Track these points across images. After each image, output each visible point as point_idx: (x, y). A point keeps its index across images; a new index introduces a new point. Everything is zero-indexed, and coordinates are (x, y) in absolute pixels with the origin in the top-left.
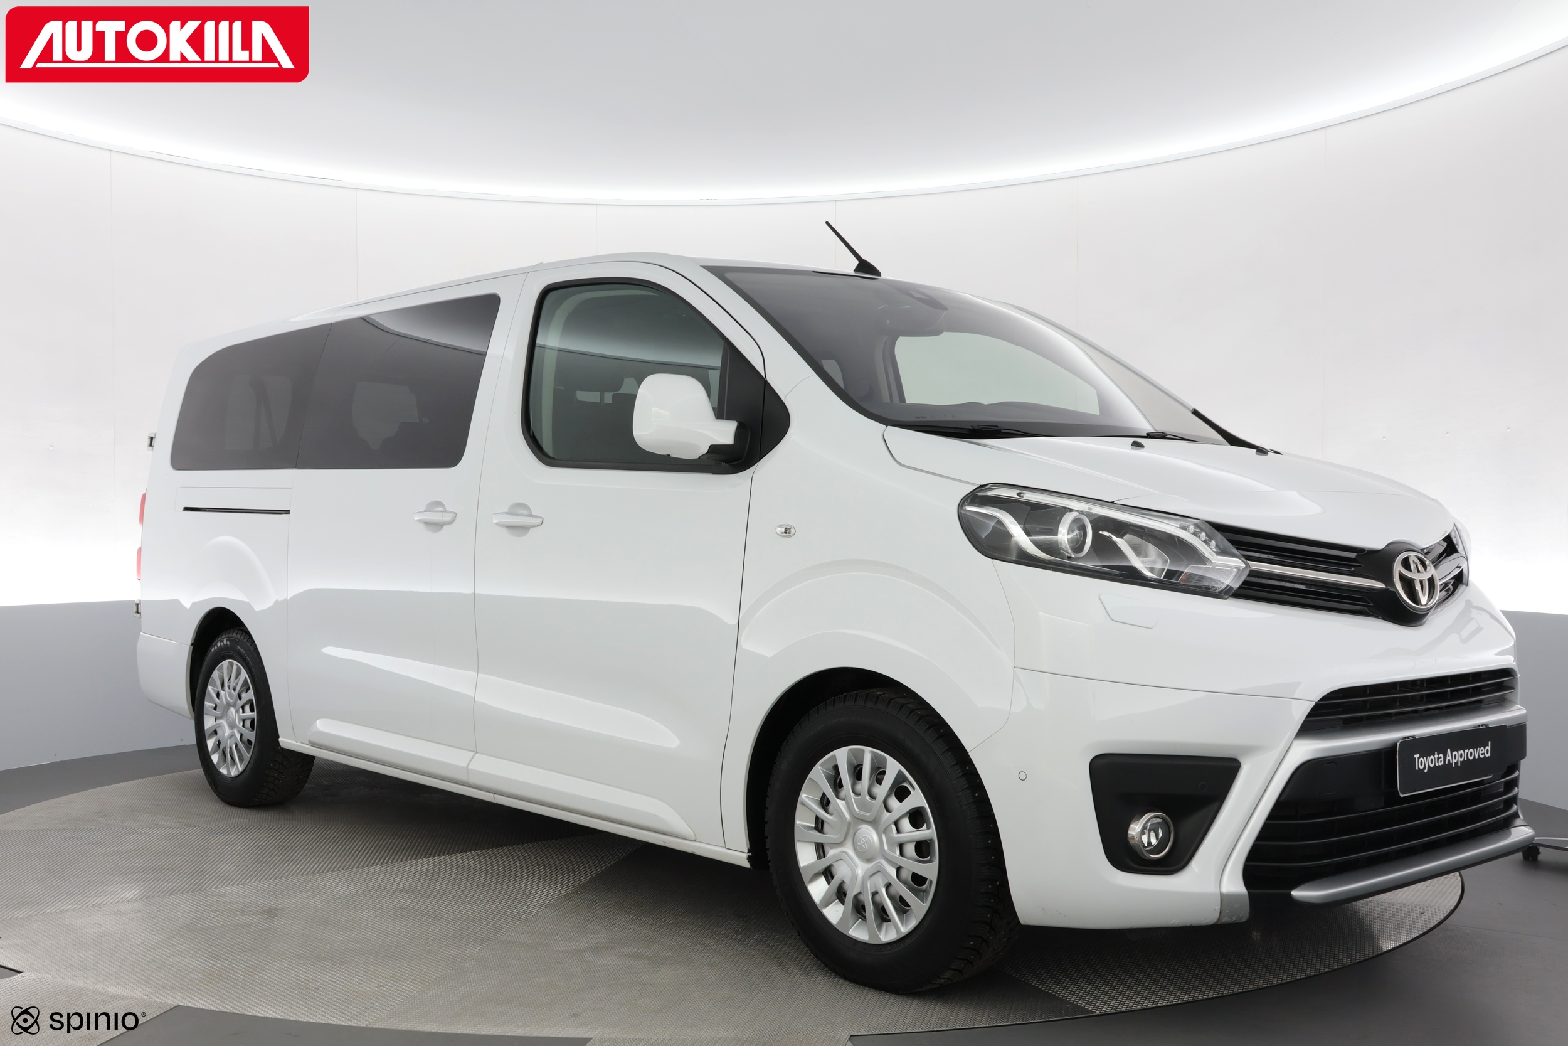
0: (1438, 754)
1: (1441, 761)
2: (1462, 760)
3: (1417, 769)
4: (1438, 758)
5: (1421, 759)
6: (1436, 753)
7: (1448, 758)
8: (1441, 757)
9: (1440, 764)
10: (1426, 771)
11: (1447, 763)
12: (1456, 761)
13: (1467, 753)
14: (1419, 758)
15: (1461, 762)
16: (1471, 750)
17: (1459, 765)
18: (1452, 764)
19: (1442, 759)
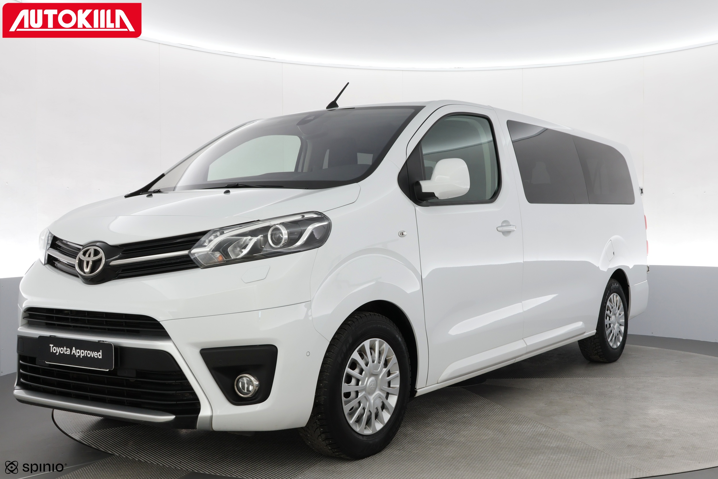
0: (67, 348)
1: (68, 352)
2: (83, 355)
3: (51, 351)
4: (66, 351)
5: (54, 348)
6: (65, 347)
7: (73, 352)
8: (68, 350)
9: (68, 353)
10: (57, 354)
11: (72, 354)
12: (79, 355)
13: (87, 353)
14: (53, 347)
15: (82, 356)
16: (89, 352)
17: (81, 357)
18: (76, 355)
19: (69, 351)
